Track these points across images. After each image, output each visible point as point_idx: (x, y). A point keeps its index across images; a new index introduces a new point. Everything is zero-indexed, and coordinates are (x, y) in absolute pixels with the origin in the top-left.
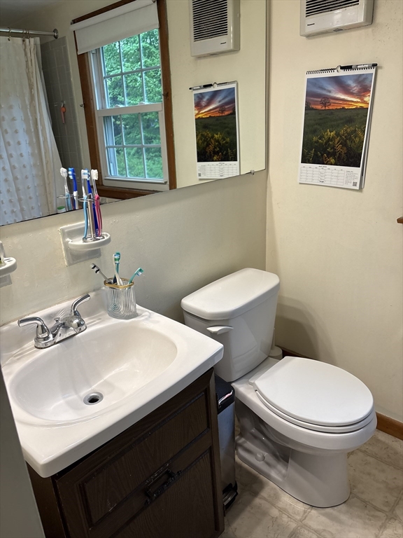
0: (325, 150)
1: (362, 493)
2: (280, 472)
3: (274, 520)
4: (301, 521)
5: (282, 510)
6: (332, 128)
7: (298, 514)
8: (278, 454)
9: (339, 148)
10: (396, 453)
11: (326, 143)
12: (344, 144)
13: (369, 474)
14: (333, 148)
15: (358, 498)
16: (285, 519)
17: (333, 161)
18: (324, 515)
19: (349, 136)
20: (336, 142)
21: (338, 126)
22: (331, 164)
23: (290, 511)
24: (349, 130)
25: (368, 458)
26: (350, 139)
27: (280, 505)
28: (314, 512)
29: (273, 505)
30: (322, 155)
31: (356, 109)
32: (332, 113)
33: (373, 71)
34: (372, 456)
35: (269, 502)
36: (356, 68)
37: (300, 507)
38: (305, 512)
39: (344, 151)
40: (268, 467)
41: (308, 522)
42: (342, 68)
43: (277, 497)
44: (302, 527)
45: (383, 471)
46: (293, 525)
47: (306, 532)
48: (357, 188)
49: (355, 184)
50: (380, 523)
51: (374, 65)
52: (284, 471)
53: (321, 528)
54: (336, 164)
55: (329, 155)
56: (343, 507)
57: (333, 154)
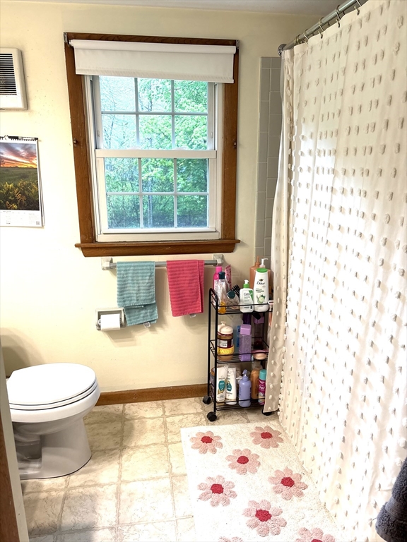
0: (7, 199)
1: (99, 446)
2: (34, 468)
3: (46, 500)
4: (66, 487)
5: (48, 491)
6: (10, 181)
7: (62, 485)
8: (25, 458)
9: (19, 196)
10: (108, 414)
11: (7, 193)
12: (23, 194)
13: (98, 434)
14: (14, 196)
15: (98, 451)
16: (54, 494)
17: (15, 206)
18: (80, 474)
19: (25, 188)
20: (16, 192)
21: (15, 180)
22: (15, 209)
23: (55, 487)
24: (25, 183)
25: (93, 426)
26: (27, 190)
27: (45, 488)
28: (73, 477)
29: (40, 492)
30: (5, 202)
31: (27, 168)
32: (7, 170)
33: (35, 142)
34: (95, 423)
35: (35, 492)
36: (22, 139)
37: (61, 480)
38: (66, 481)
39: (24, 199)
40: (22, 471)
41: (71, 485)
42: (10, 137)
43: (40, 486)
44: (69, 490)
45: (105, 428)
46: (62, 493)
47: (73, 491)
48: (40, 225)
49: (38, 223)
50: (118, 456)
51: (36, 139)
52: (37, 465)
53: (82, 482)
54: (18, 209)
55: (11, 202)
56: (91, 462)
57: (15, 201)
